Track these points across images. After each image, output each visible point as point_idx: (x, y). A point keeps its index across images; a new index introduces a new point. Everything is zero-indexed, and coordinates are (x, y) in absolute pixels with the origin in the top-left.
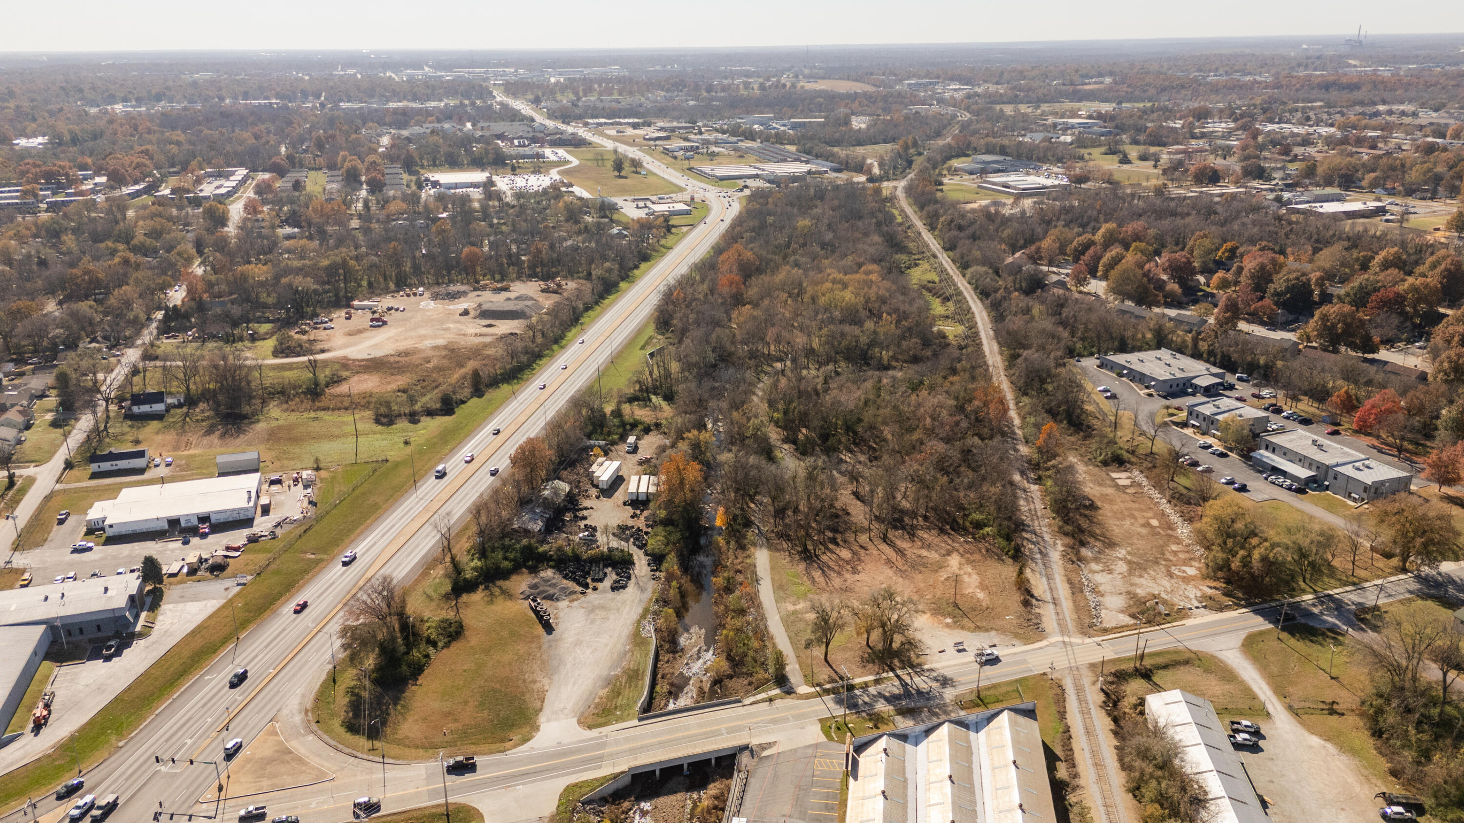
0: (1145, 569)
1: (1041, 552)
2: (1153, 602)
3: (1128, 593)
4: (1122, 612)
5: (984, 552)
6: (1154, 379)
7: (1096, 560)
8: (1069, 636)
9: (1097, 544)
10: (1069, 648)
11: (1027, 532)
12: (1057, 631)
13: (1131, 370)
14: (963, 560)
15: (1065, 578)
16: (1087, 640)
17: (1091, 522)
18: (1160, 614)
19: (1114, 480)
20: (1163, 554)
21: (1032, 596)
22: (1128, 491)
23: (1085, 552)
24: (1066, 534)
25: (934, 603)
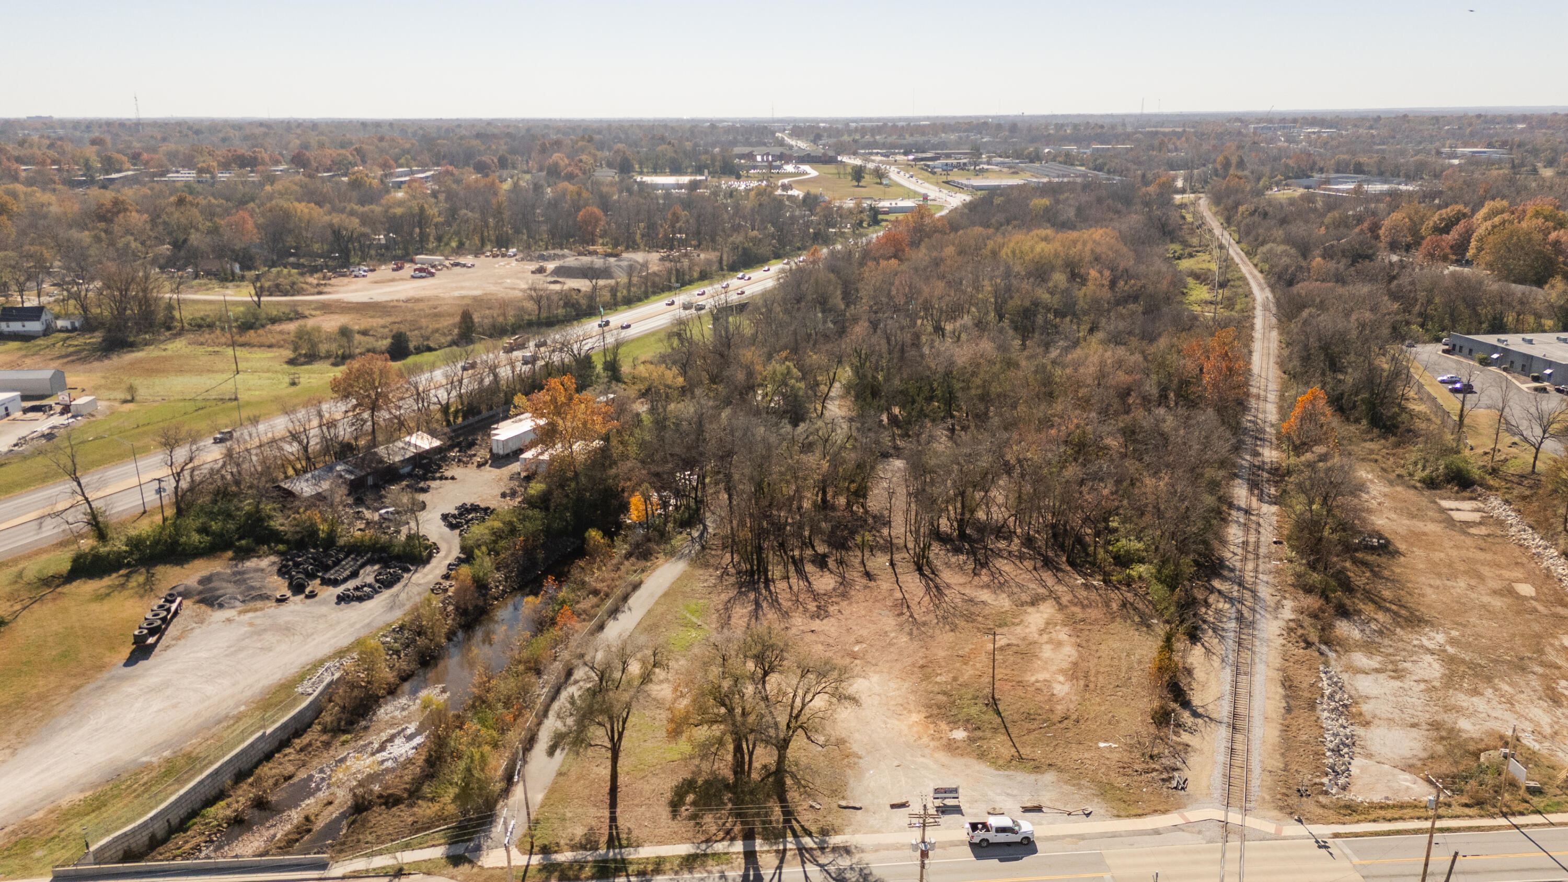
0: (1489, 679)
1: (1240, 618)
2: (1496, 755)
3: (1435, 726)
4: (1409, 768)
5: (1114, 606)
6: (1550, 364)
7: (1369, 647)
8: (1246, 811)
9: (1380, 616)
10: (1234, 843)
11: (1224, 579)
12: (1217, 794)
13: (1506, 352)
14: (1060, 617)
15: (1278, 676)
16: (1292, 829)
17: (1376, 575)
18: (1513, 784)
19: (1443, 511)
20: (1541, 652)
21: (1186, 704)
22: (1473, 531)
23: (1343, 628)
24: (1308, 590)
25: (945, 693)
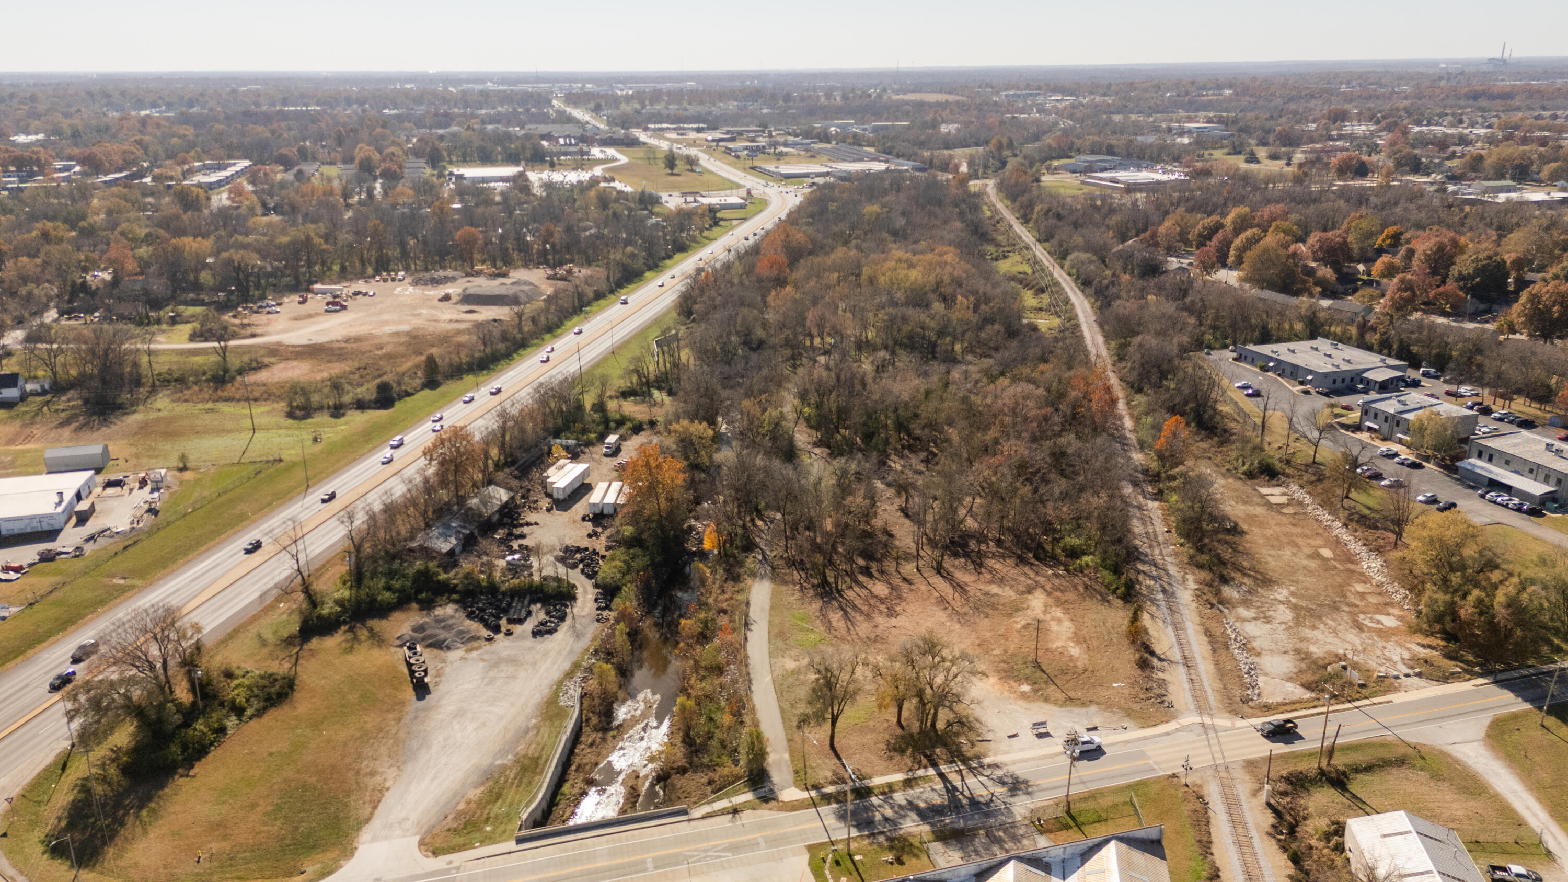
0: (1319, 618)
1: (1164, 591)
2: (1337, 666)
3: (1297, 651)
4: (1290, 679)
5: (1081, 589)
6: (1311, 372)
7: (1246, 603)
8: (1211, 716)
9: (1246, 580)
10: (1212, 735)
11: (1144, 562)
12: (1192, 707)
13: (1279, 362)
14: (1050, 601)
15: (1200, 628)
16: (1240, 723)
17: (1235, 550)
18: (1351, 684)
19: (1263, 496)
20: (1344, 596)
21: (1152, 653)
22: (1285, 511)
23: (1228, 592)
24: (1200, 566)
25: (1004, 662)
